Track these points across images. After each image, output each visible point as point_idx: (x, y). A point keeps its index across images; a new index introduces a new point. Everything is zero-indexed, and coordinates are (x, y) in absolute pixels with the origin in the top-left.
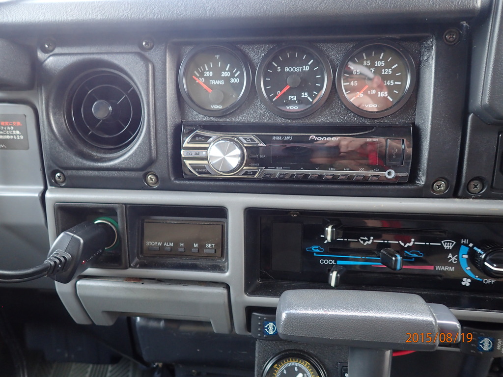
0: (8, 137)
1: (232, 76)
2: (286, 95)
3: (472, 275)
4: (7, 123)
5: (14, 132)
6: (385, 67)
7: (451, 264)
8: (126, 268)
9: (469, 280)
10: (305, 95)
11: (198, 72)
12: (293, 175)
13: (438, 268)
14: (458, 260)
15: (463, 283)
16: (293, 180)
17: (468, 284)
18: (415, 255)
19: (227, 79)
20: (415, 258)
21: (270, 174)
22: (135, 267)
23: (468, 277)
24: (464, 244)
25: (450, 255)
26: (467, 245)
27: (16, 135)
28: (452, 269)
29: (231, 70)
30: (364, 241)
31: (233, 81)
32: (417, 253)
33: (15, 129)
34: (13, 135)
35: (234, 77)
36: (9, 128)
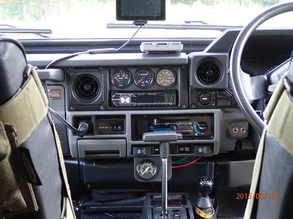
0: (55, 96)
1: (125, 76)
2: (141, 82)
3: (198, 132)
4: (55, 92)
5: (57, 94)
6: (168, 74)
7: (192, 129)
8: (94, 135)
9: (197, 134)
10: (147, 82)
11: (115, 75)
12: (144, 105)
13: (188, 131)
14: (194, 128)
15: (196, 135)
16: (144, 106)
17: (197, 135)
18: (181, 127)
19: (124, 78)
20: (181, 128)
21: (138, 105)
22: (97, 135)
23: (197, 133)
24: (195, 123)
25: (191, 127)
26: (196, 123)
27: (57, 95)
28: (192, 131)
29: (125, 75)
30: (166, 124)
31: (125, 78)
32: (182, 127)
33: (57, 93)
34: (56, 95)
35: (126, 77)
36: (55, 93)
